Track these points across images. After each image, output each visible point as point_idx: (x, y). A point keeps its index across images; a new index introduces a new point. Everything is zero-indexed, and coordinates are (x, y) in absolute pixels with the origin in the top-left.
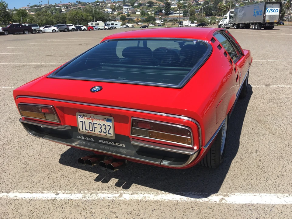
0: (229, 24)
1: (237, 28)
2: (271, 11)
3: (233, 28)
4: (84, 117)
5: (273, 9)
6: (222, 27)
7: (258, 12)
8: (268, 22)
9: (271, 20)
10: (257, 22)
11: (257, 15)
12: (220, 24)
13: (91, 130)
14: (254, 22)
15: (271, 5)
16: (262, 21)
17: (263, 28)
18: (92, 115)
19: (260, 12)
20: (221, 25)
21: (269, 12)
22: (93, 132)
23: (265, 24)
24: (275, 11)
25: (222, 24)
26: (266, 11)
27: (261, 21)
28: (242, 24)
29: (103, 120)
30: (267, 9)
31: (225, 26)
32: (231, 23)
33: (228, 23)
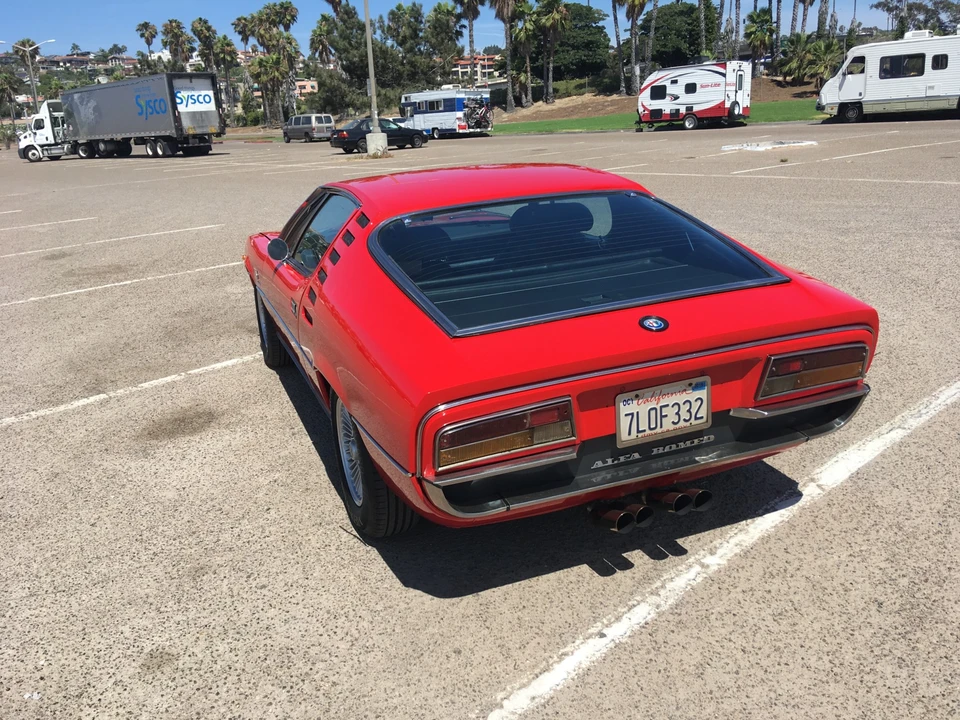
0: (56, 144)
1: (91, 156)
2: (190, 101)
3: (77, 156)
4: (635, 402)
5: (196, 93)
6: (34, 154)
7: (152, 104)
8: (191, 132)
9: (199, 127)
10: (158, 134)
11: (151, 113)
12: (23, 144)
13: (653, 426)
14: (147, 134)
15: (186, 82)
16: (174, 131)
17: (181, 153)
18: (657, 389)
19: (157, 104)
20: (30, 150)
21: (185, 102)
22: (658, 430)
23: (186, 139)
24: (201, 99)
25: (31, 147)
26: (178, 101)
27: (171, 132)
28: (103, 141)
29: (685, 390)
30: (179, 95)
31: (45, 152)
32: (63, 143)
33: (51, 140)
